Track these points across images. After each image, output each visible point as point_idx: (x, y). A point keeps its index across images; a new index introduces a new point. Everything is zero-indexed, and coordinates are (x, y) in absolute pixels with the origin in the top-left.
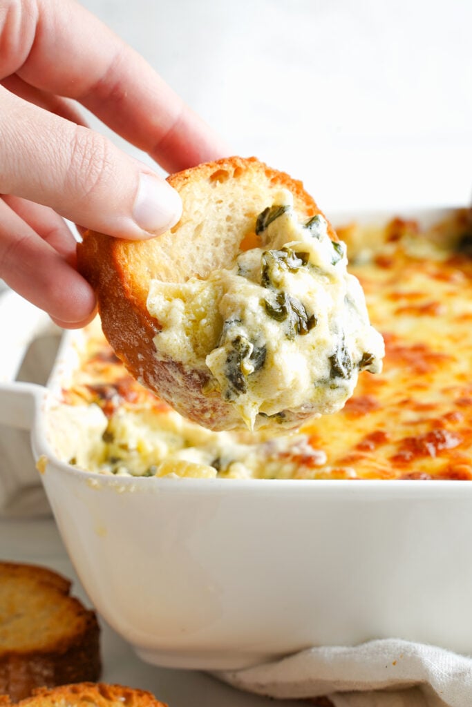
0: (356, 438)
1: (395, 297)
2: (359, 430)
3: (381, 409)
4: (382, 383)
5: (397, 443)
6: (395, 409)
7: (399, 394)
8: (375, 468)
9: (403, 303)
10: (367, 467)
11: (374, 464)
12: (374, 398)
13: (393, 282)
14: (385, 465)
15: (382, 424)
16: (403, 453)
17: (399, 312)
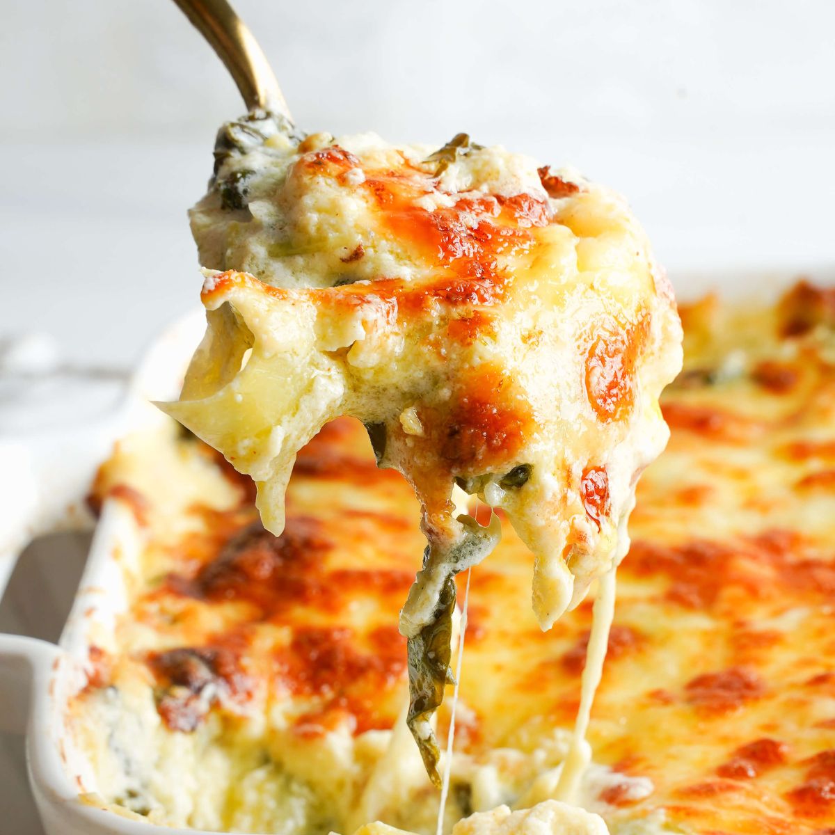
0: (718, 755)
1: (800, 452)
2: (725, 740)
3: (771, 696)
4: (771, 639)
5: (804, 763)
6: (798, 694)
7: (807, 663)
8: (758, 812)
9: (815, 465)
10: (741, 808)
11: (755, 804)
12: (753, 673)
13: (793, 420)
14: (778, 809)
15: (770, 727)
16: (814, 783)
17: (807, 483)
